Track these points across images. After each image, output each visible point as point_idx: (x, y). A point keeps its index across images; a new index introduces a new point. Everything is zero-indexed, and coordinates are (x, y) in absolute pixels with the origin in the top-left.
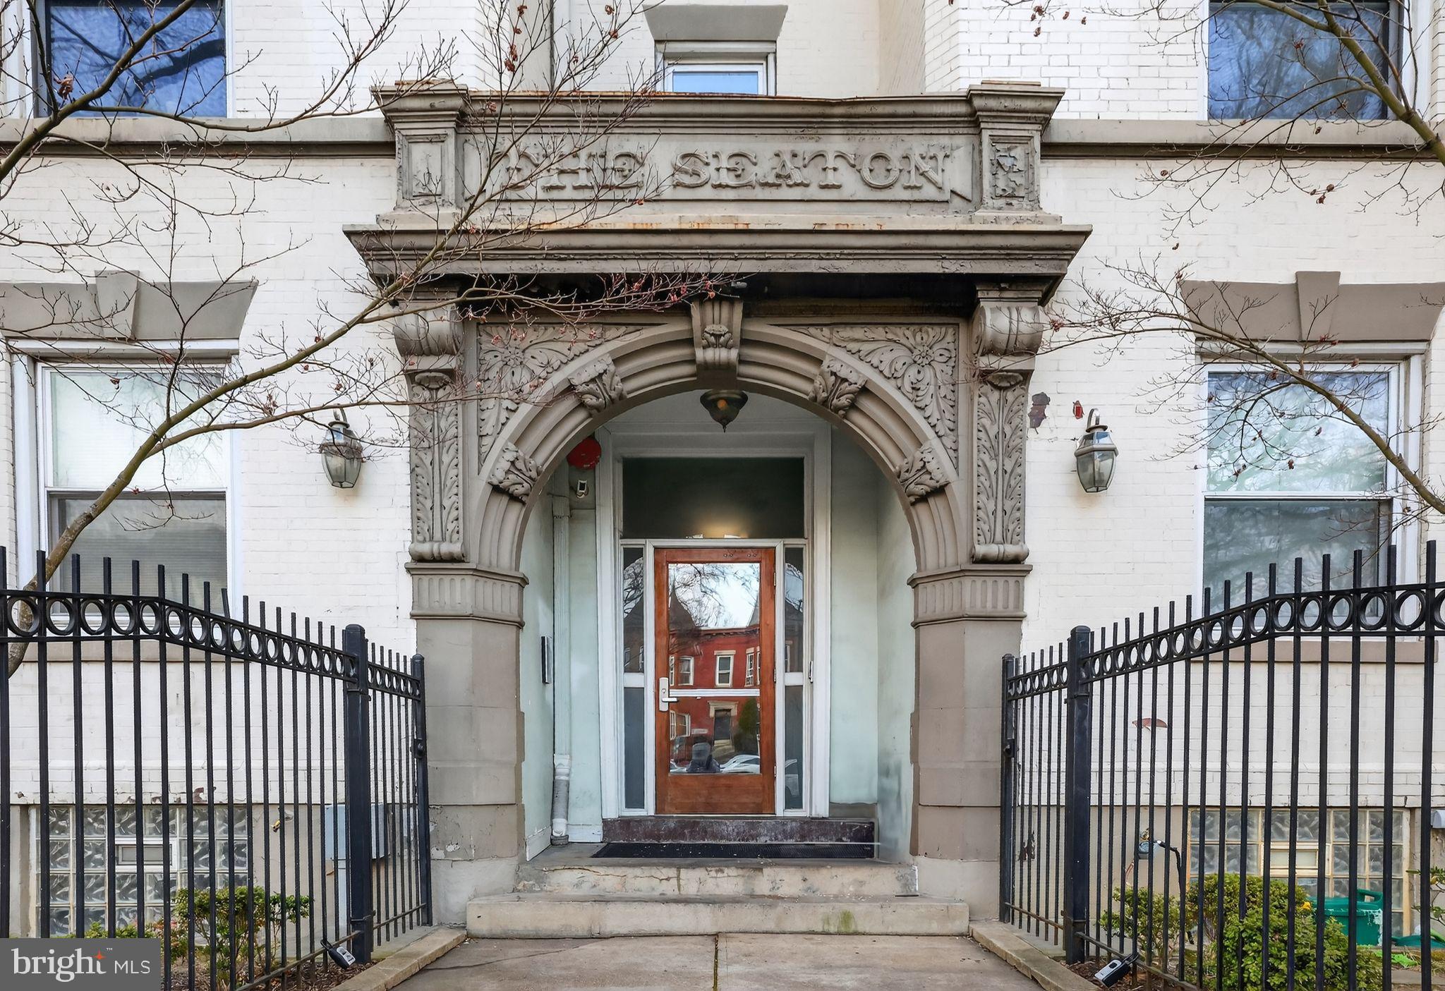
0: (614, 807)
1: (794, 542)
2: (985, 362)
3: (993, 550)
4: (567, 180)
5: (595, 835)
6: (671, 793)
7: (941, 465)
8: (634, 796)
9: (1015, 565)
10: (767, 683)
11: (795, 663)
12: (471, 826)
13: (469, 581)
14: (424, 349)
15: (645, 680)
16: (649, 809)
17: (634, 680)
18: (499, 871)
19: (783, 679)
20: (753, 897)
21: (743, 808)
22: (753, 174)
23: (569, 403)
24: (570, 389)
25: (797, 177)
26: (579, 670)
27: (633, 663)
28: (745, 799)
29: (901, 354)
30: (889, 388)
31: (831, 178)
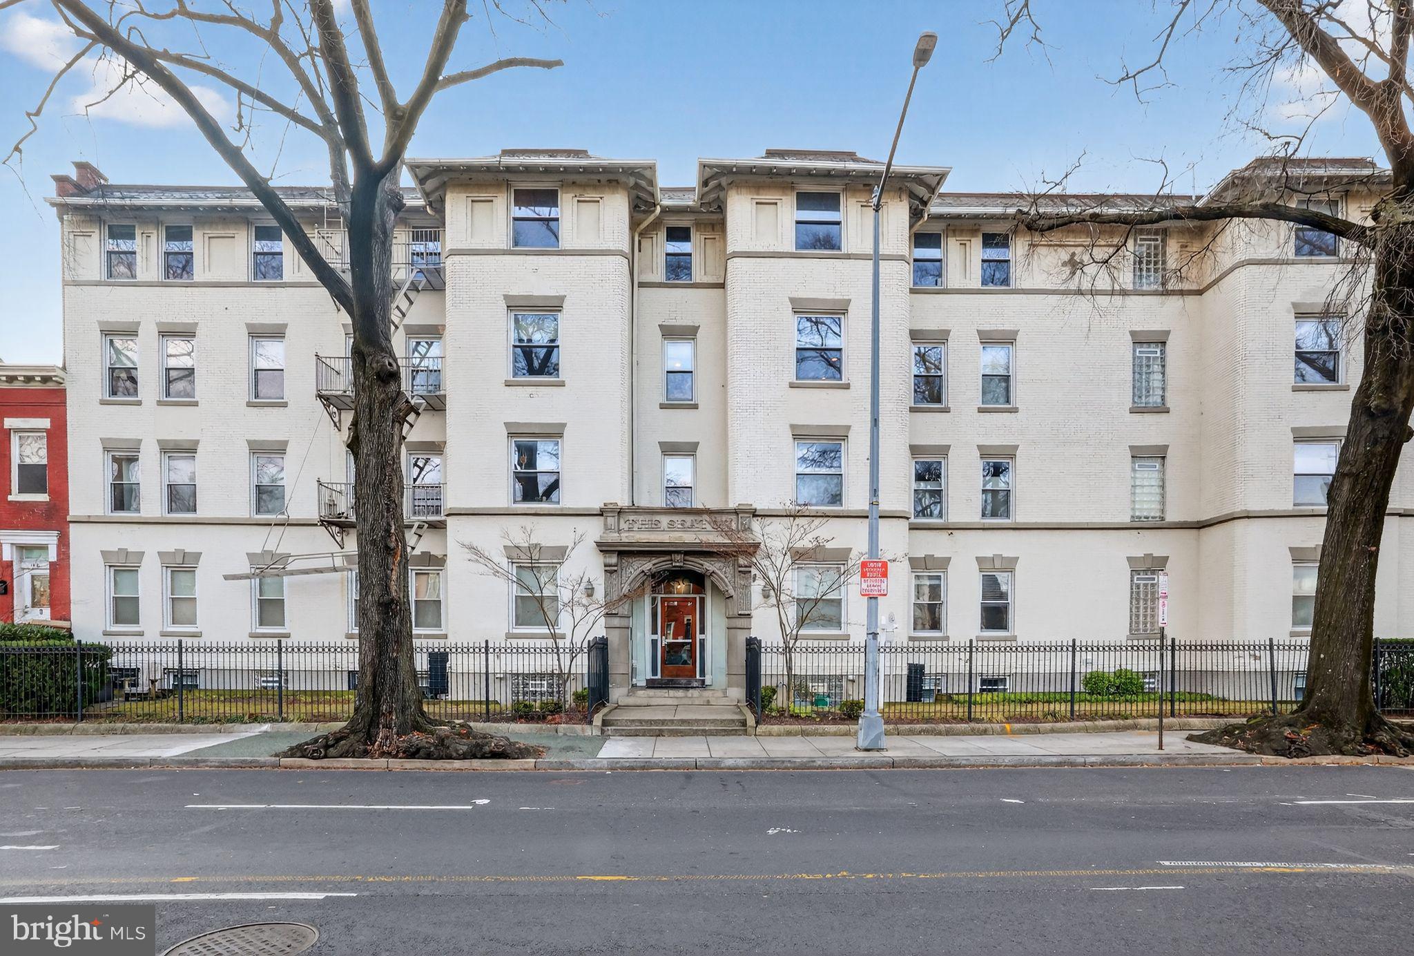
0: (649, 676)
1: (701, 595)
2: (740, 569)
3: (742, 612)
4: (643, 526)
5: (644, 684)
6: (666, 672)
7: (732, 592)
8: (654, 672)
9: (749, 616)
10: (694, 638)
11: (702, 631)
12: (618, 679)
13: (618, 619)
14: (610, 566)
15: (658, 637)
16: (659, 676)
17: (655, 637)
18: (624, 690)
19: (699, 637)
20: (686, 697)
21: (687, 676)
22: (686, 525)
23: (642, 575)
24: (643, 571)
25: (696, 526)
26: (639, 635)
27: (654, 632)
28: (687, 673)
29: (722, 565)
30: (719, 572)
31: (704, 526)
